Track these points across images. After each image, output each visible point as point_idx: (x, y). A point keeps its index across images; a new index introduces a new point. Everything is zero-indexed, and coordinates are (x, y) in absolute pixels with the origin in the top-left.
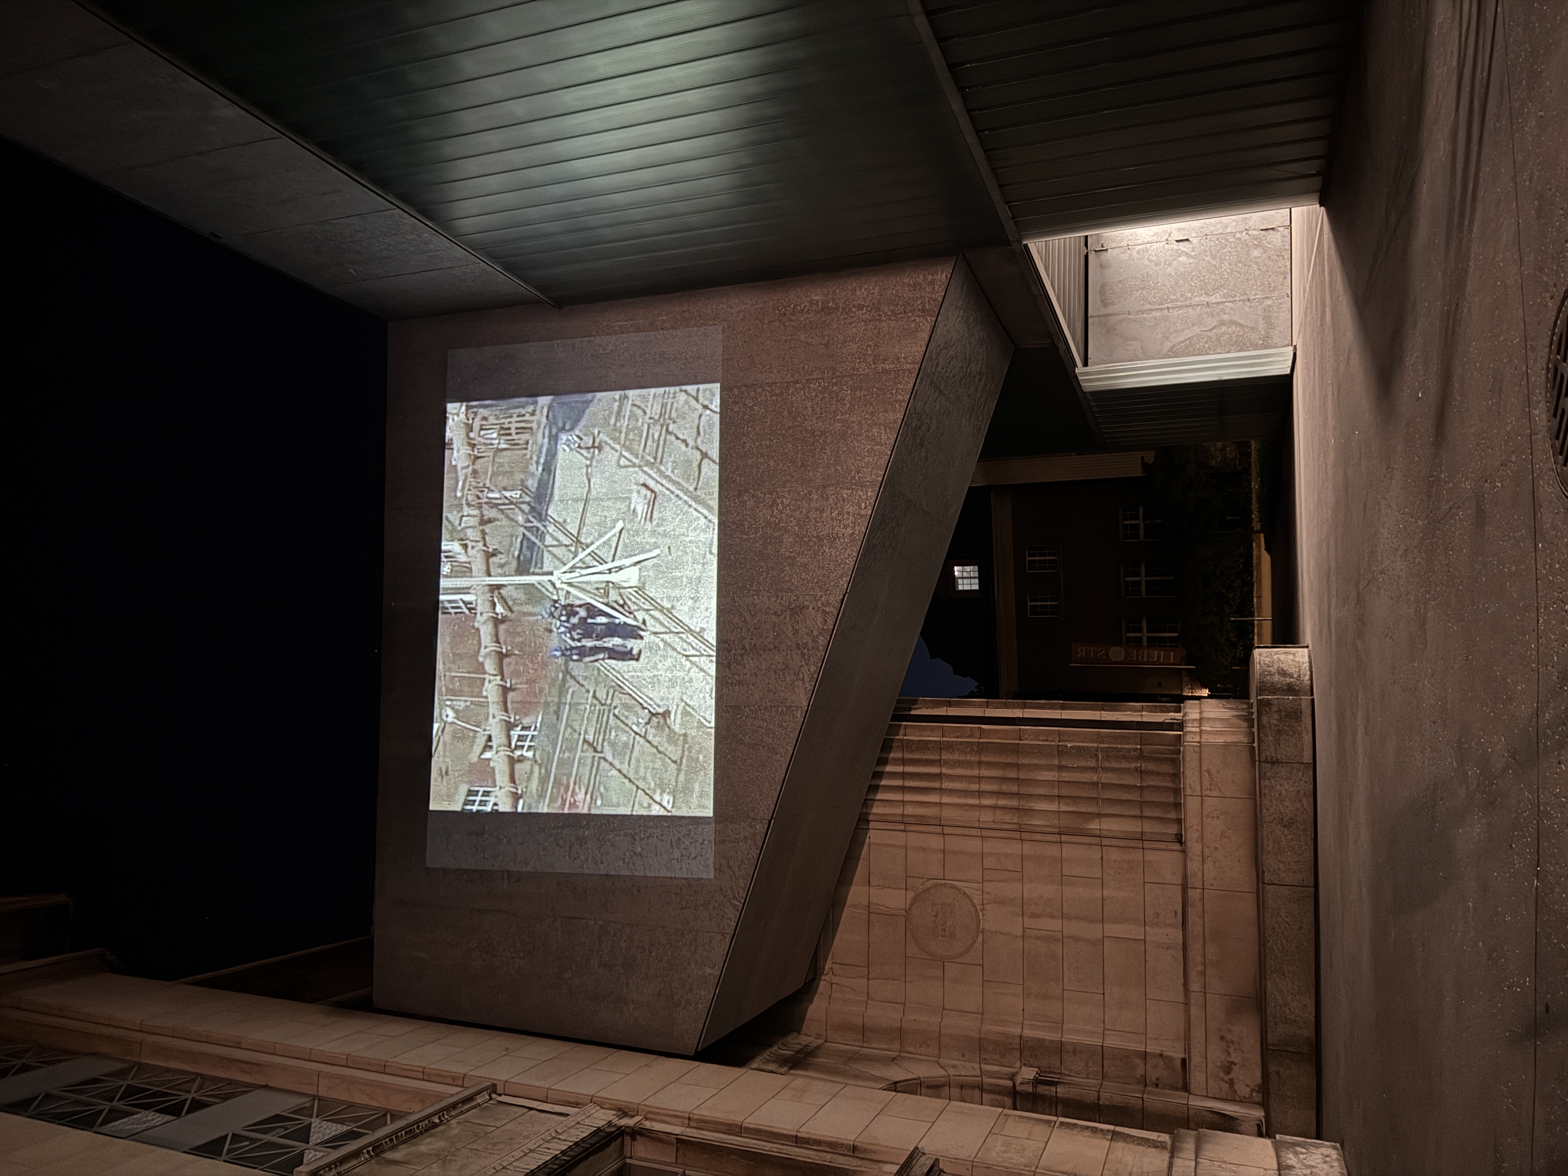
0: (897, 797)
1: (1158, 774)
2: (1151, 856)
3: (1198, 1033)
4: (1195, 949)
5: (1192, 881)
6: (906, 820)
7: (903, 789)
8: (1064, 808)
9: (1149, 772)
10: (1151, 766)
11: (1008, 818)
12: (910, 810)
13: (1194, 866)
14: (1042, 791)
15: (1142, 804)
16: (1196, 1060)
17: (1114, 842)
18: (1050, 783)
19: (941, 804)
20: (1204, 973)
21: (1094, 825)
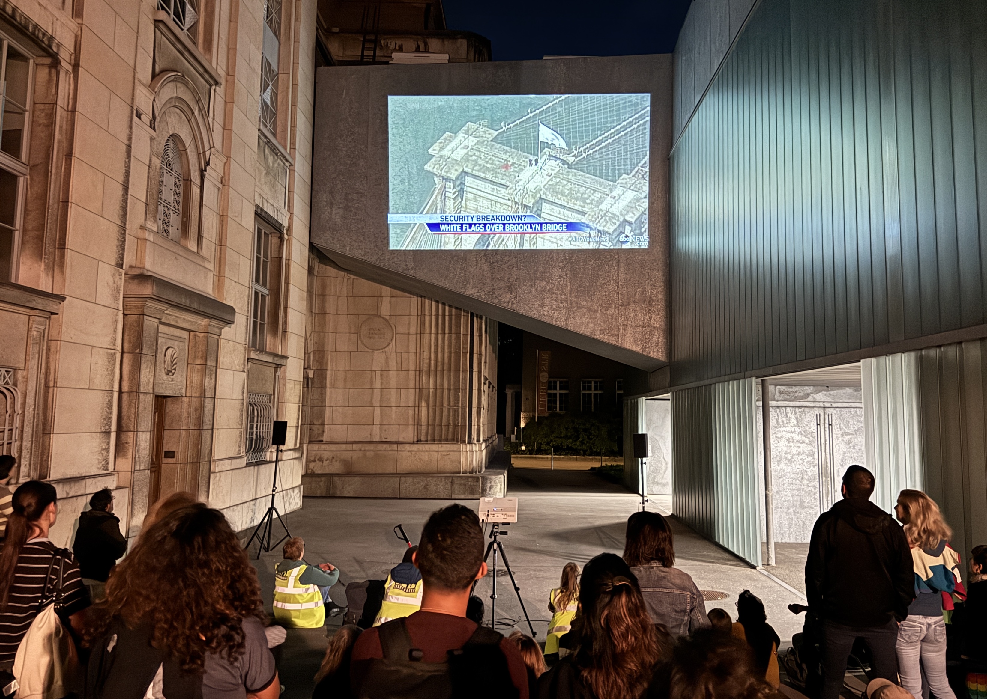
0: (434, 313)
1: (448, 433)
2: (411, 428)
3: (333, 447)
4: (371, 447)
5: (400, 447)
6: (423, 317)
7: (437, 315)
8: (431, 390)
9: (448, 429)
10: (451, 429)
11: (425, 365)
12: (427, 318)
13: (407, 447)
14: (439, 381)
15: (434, 425)
16: (323, 446)
17: (417, 413)
18: (442, 385)
19: (431, 333)
20: (360, 450)
21: (424, 404)
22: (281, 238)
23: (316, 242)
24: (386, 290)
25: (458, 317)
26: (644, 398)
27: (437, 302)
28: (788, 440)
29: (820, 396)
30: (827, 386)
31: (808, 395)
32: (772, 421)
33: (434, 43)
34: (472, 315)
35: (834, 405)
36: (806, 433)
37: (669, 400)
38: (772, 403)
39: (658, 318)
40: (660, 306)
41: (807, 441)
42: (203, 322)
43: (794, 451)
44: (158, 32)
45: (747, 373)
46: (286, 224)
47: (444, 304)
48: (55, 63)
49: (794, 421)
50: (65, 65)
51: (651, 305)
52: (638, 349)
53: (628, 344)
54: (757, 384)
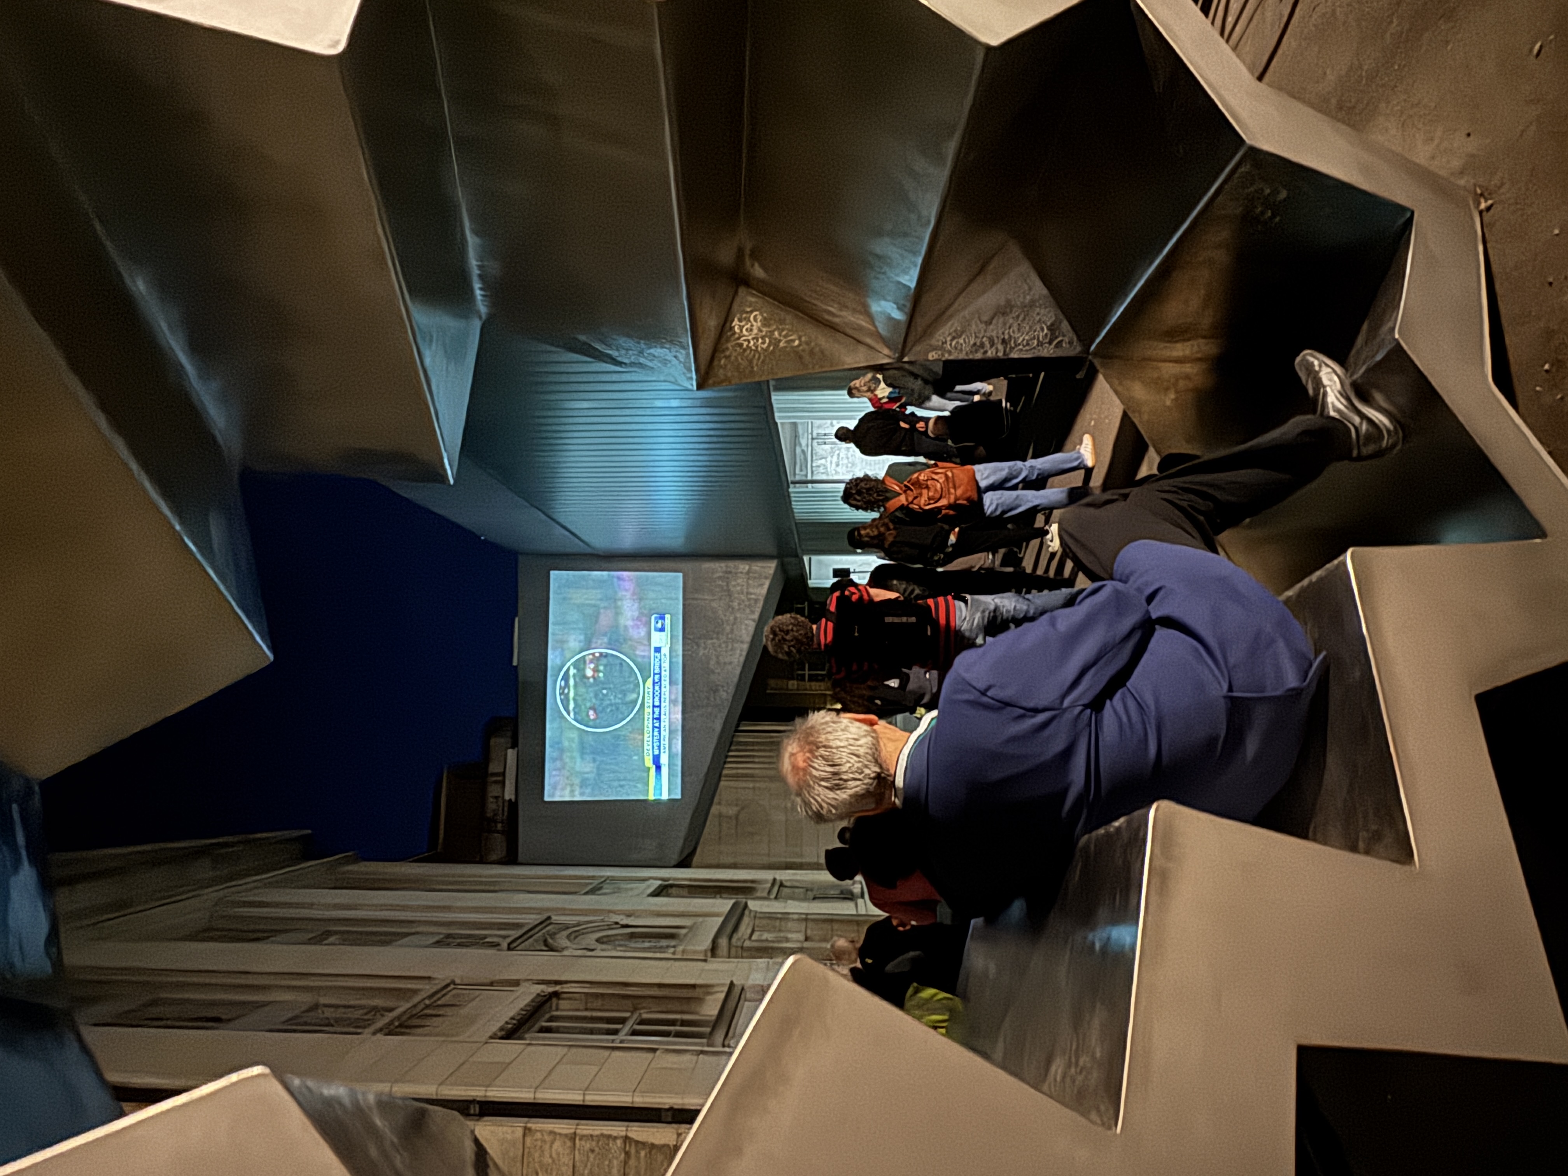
0: (735, 766)
6: (738, 776)
7: (737, 763)
12: (740, 771)
22: (671, 886)
23: (673, 863)
24: (714, 810)
25: (740, 743)
26: (809, 582)
27: (725, 763)
28: (837, 465)
29: (803, 442)
30: (796, 437)
31: (803, 451)
32: (824, 477)
33: (494, 768)
34: (737, 731)
35: (810, 431)
36: (832, 453)
37: (810, 559)
38: (809, 478)
39: (741, 566)
40: (731, 564)
41: (837, 452)
42: (746, 920)
43: (845, 461)
44: (518, 948)
45: (786, 494)
46: (659, 882)
47: (727, 757)
48: (556, 994)
49: (823, 461)
50: (558, 988)
51: (730, 572)
52: (767, 583)
53: (764, 591)
54: (795, 487)
